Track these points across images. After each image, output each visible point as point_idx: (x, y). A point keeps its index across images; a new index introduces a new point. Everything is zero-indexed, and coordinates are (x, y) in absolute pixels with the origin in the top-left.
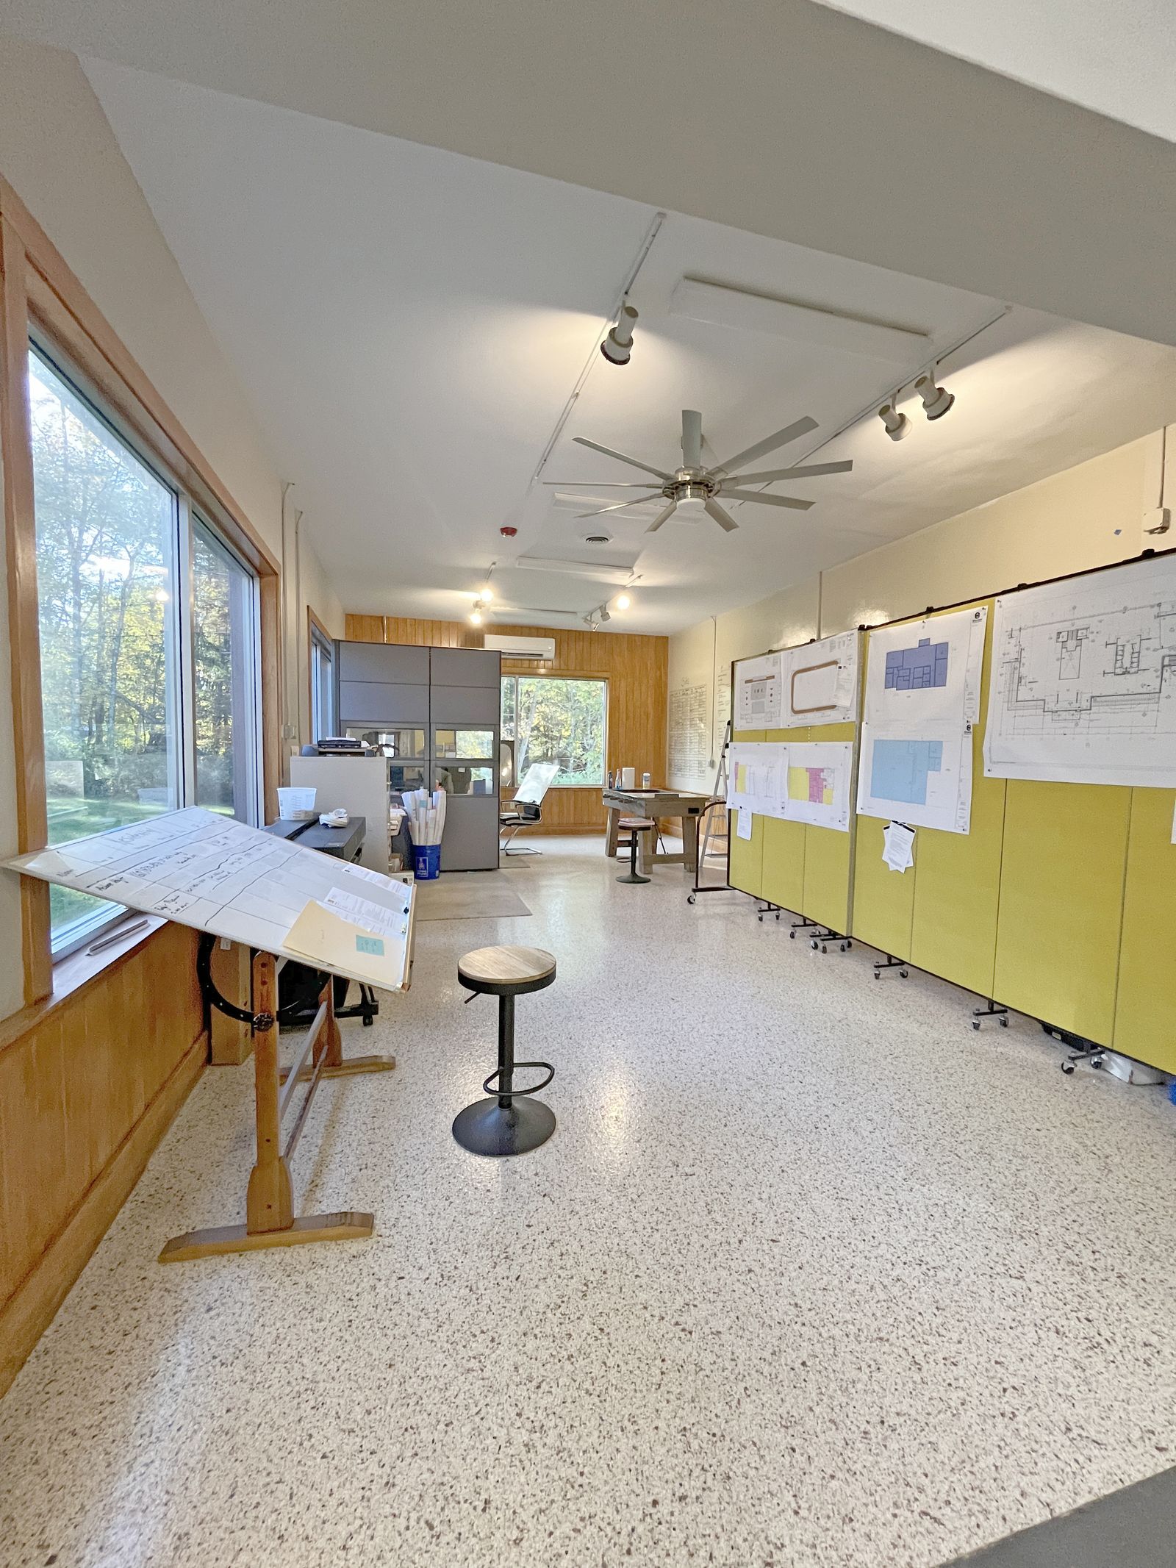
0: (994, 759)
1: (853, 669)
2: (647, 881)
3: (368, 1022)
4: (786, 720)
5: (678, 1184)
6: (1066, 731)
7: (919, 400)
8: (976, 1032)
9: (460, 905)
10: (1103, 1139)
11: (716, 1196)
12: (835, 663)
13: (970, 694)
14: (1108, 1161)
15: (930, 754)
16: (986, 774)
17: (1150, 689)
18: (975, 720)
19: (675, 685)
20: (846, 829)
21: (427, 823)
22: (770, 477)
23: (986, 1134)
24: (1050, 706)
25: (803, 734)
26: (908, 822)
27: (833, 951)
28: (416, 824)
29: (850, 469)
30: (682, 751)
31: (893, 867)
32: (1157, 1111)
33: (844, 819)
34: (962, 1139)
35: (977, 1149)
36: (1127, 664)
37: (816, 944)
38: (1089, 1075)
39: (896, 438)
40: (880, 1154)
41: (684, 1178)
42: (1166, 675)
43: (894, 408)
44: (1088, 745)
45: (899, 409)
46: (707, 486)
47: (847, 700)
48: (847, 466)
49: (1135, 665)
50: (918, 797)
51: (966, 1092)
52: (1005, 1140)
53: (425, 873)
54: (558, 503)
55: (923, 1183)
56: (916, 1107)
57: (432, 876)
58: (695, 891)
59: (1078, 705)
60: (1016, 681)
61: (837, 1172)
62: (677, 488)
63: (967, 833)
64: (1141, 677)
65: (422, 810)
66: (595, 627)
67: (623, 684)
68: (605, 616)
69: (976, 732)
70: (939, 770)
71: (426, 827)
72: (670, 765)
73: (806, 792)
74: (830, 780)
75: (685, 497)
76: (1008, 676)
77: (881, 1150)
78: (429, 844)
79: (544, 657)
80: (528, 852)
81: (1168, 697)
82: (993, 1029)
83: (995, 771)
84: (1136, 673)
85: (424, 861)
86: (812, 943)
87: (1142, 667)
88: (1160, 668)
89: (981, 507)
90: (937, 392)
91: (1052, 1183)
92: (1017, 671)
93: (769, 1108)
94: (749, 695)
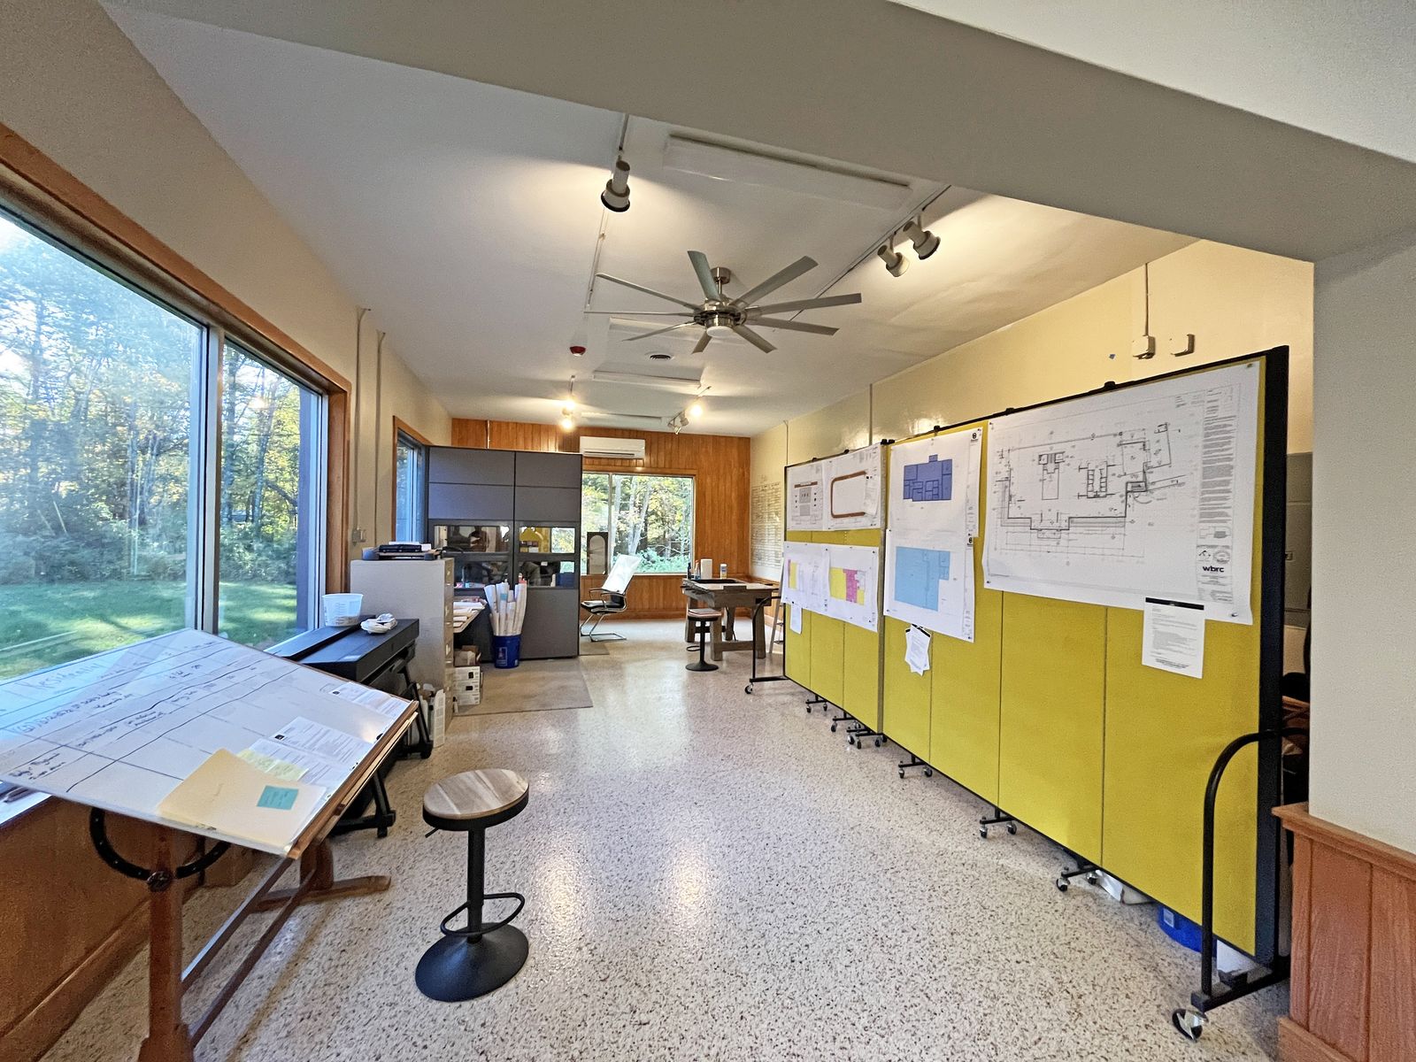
0: (992, 572)
1: (878, 479)
2: (714, 668)
3: (382, 834)
4: (828, 524)
5: (628, 1036)
6: (1050, 549)
7: (910, 243)
8: (983, 841)
9: (528, 697)
10: (1081, 973)
11: (662, 1051)
12: (863, 473)
13: (971, 508)
14: (1081, 1002)
15: (938, 564)
16: (986, 586)
17: (1117, 513)
18: (975, 534)
19: (755, 482)
20: (875, 629)
21: (507, 615)
22: (801, 306)
23: (964, 967)
24: (1035, 524)
25: (839, 537)
26: (925, 627)
27: (869, 747)
28: (496, 615)
29: (860, 301)
30: (762, 541)
31: (913, 669)
32: (1142, 937)
33: (874, 619)
34: (936, 975)
35: (949, 988)
36: (1097, 488)
37: (852, 739)
38: (1084, 893)
39: (897, 275)
40: (849, 996)
41: (636, 1027)
42: (1130, 500)
43: (892, 248)
44: (1068, 563)
45: (896, 250)
46: (733, 315)
47: (873, 508)
48: (856, 298)
49: (1103, 489)
50: (931, 603)
51: (955, 915)
52: (980, 975)
53: (504, 662)
54: (612, 327)
55: (883, 1032)
56: (900, 933)
57: (511, 665)
58: (752, 681)
59: (1058, 524)
60: (1007, 499)
61: (797, 1018)
62: (706, 317)
63: (972, 641)
64: (1109, 502)
65: (503, 603)
66: (677, 430)
67: (708, 480)
68: (684, 422)
69: (976, 544)
70: (947, 579)
71: (506, 619)
72: (752, 554)
73: (843, 591)
74: (862, 581)
75: (713, 325)
76: (1001, 494)
77: (850, 990)
78: (509, 635)
79: (636, 456)
80: (614, 637)
81: (1132, 522)
82: (1001, 837)
83: (994, 585)
84: (1105, 496)
85: (504, 651)
86: (849, 739)
87: (1109, 492)
88: (1124, 493)
89: (998, 330)
90: (923, 235)
91: (1017, 1032)
92: (1007, 489)
93: (751, 937)
94: (798, 499)
